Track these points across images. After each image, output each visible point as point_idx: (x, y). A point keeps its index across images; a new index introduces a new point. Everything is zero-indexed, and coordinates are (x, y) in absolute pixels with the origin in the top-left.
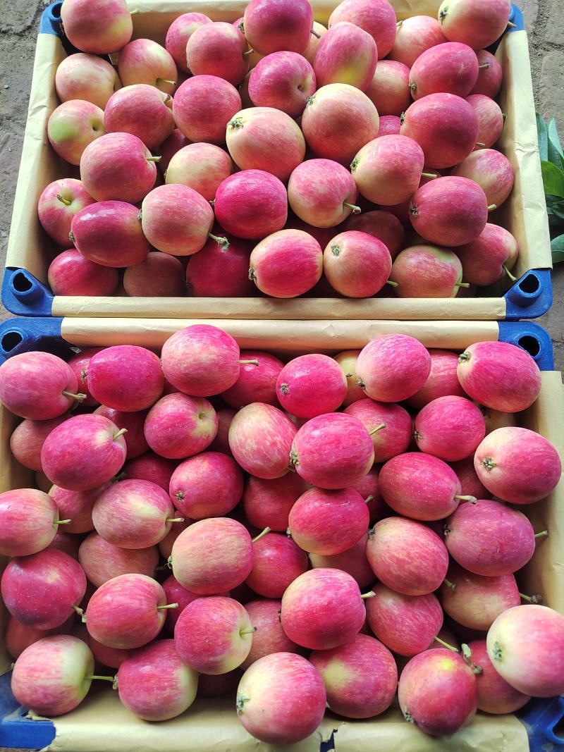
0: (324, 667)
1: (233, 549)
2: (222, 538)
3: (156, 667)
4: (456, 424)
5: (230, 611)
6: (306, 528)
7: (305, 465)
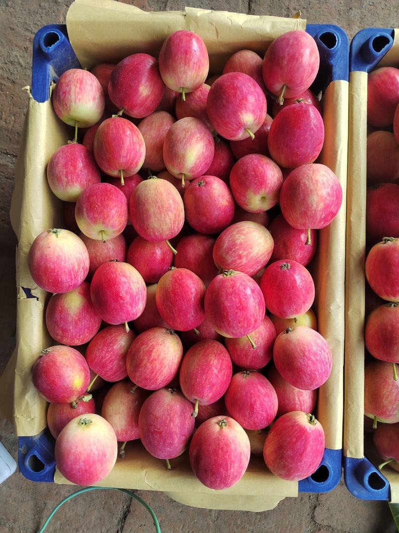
0: (79, 293)
1: (160, 225)
2: (168, 215)
3: (81, 171)
4: (255, 407)
5: (117, 223)
6: (176, 282)
7: (223, 281)
